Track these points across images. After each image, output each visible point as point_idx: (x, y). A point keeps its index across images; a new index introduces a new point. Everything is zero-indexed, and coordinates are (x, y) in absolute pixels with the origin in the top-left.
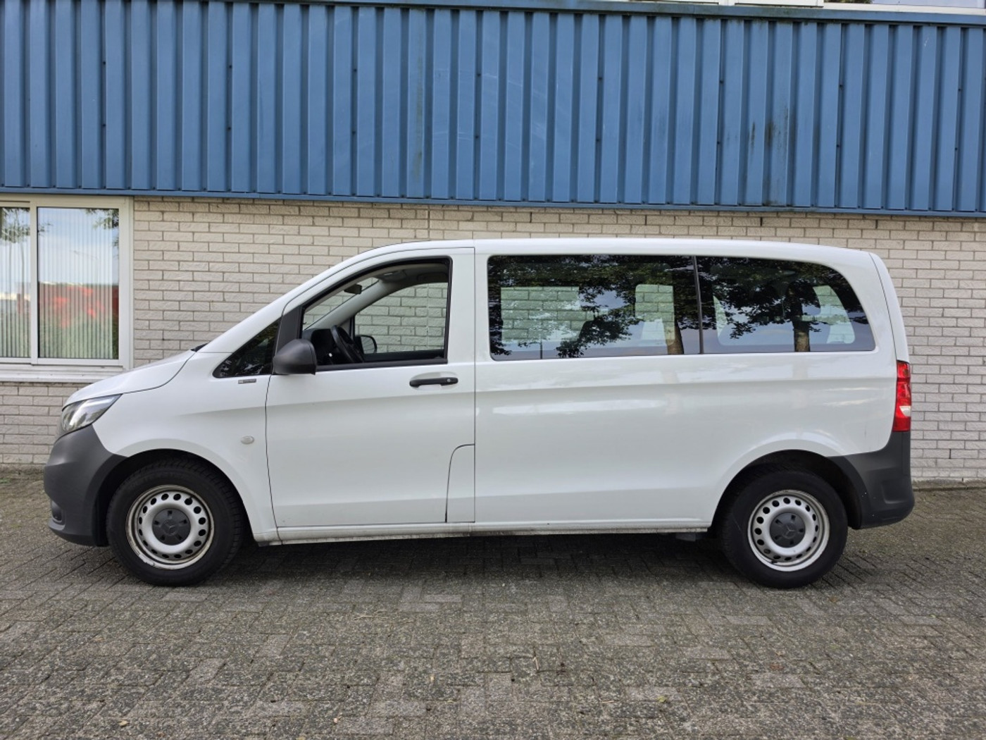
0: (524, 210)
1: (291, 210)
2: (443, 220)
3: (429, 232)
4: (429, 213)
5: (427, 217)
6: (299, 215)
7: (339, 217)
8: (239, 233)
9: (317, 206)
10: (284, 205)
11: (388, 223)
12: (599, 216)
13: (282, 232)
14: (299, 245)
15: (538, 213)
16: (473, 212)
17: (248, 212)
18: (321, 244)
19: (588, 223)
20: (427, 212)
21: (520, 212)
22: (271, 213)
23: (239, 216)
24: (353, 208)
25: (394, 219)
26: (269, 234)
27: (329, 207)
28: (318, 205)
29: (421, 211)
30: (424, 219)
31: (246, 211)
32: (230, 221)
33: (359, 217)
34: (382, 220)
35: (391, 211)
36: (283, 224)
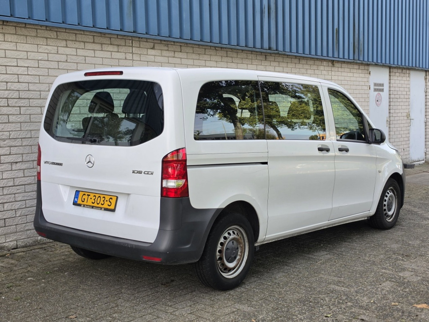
0: (178, 44)
1: (51, 34)
2: (140, 47)
3: (133, 55)
4: (132, 42)
5: (131, 45)
6: (57, 38)
7: (82, 42)
8: (16, 50)
9: (68, 33)
10: (46, 30)
11: (111, 48)
12: (209, 50)
13: (46, 51)
14: (58, 62)
15: (184, 46)
16: (154, 43)
17: (22, 34)
18: (72, 61)
19: (205, 54)
20: (131, 41)
21: (176, 45)
22: (38, 36)
23: (16, 36)
24: (90, 35)
25: (114, 45)
26: (38, 52)
27: (76, 34)
28: (69, 31)
29: (128, 40)
30: (130, 46)
31: (20, 33)
32: (10, 41)
33: (94, 42)
34: (107, 45)
35: (112, 39)
36: (47, 45)
